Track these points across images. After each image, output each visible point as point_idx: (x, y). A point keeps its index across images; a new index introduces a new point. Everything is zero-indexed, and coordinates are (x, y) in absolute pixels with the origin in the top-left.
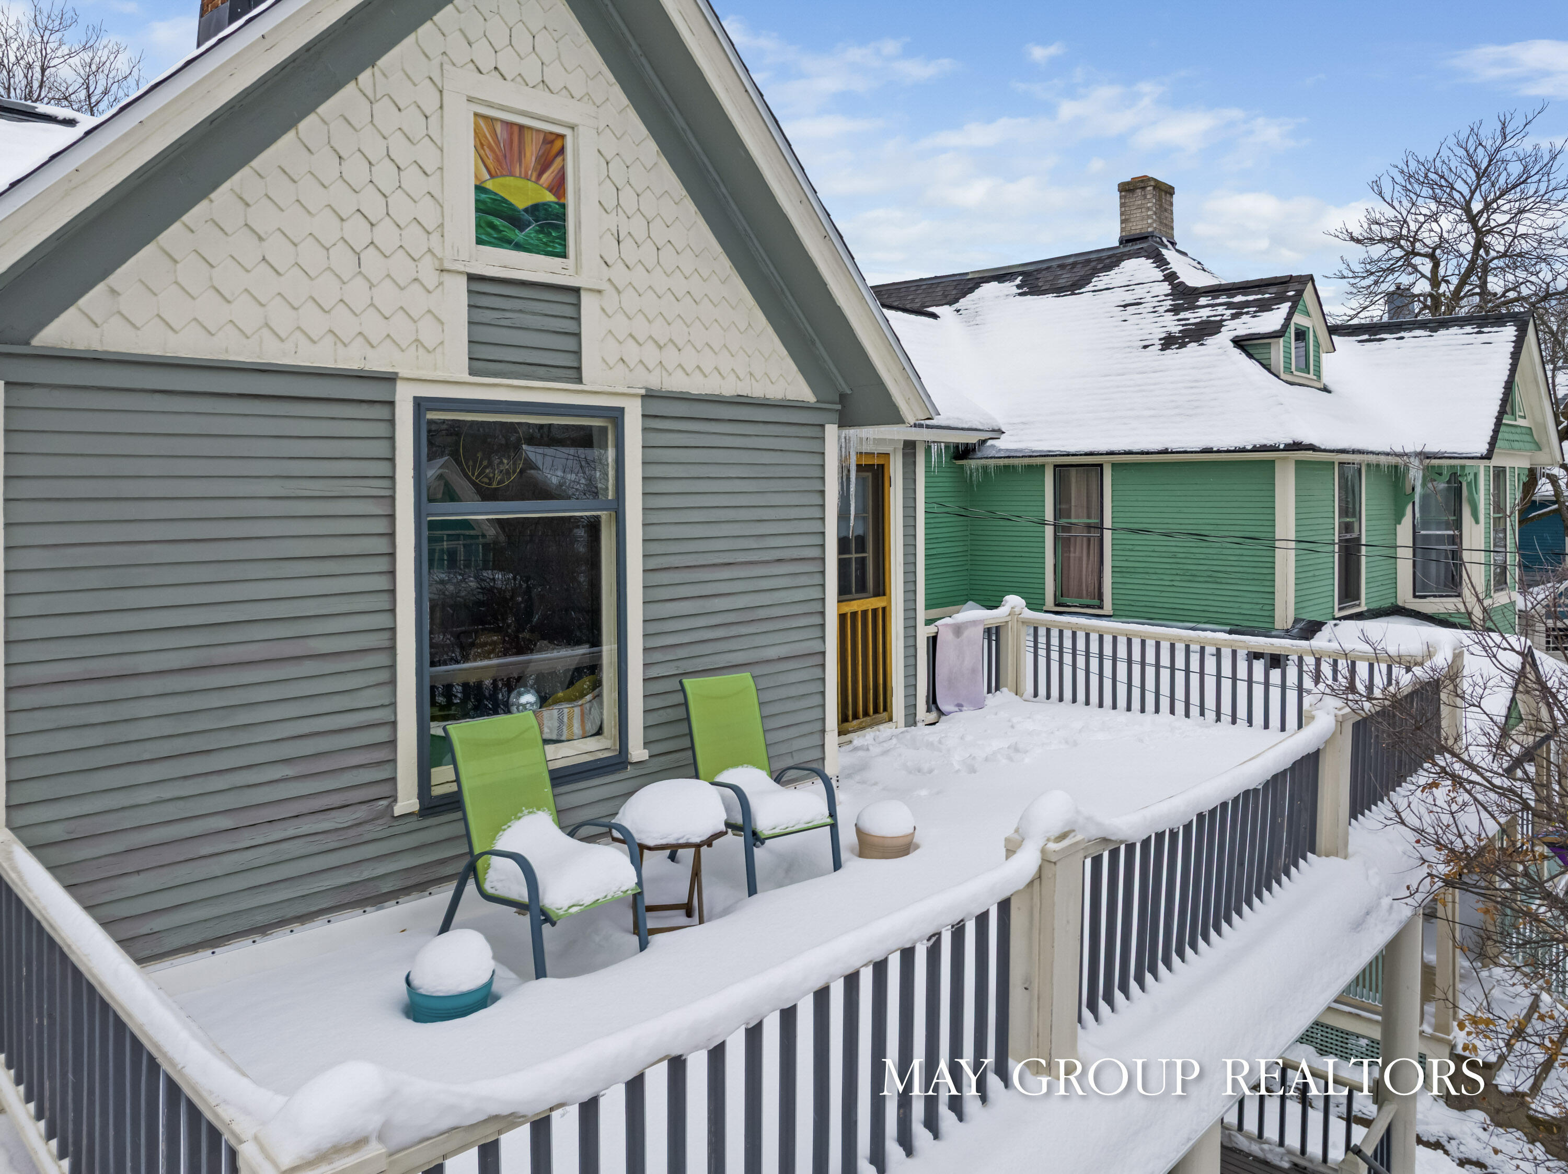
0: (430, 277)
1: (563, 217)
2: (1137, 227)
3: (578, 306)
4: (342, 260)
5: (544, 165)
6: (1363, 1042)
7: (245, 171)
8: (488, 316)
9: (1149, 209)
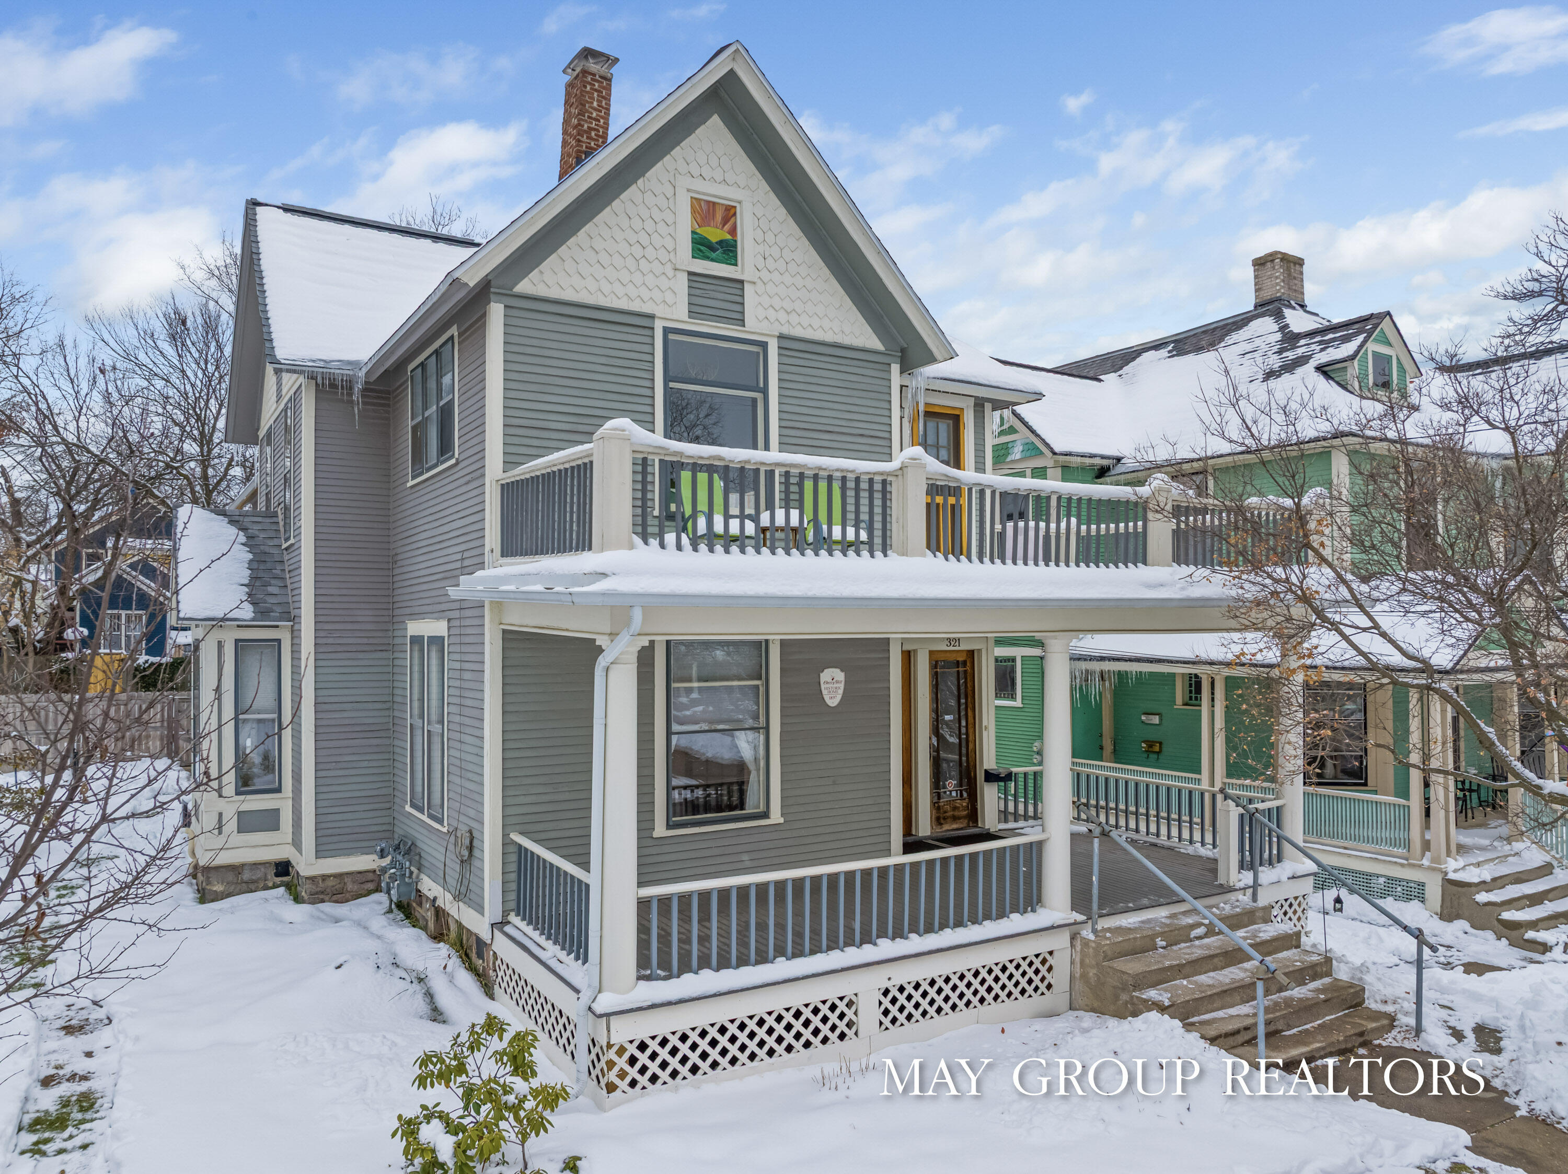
0: (670, 273)
1: (735, 246)
2: (1267, 294)
3: (743, 289)
4: (630, 262)
5: (725, 221)
6: (1382, 880)
7: (590, 224)
8: (698, 292)
9: (1277, 278)
